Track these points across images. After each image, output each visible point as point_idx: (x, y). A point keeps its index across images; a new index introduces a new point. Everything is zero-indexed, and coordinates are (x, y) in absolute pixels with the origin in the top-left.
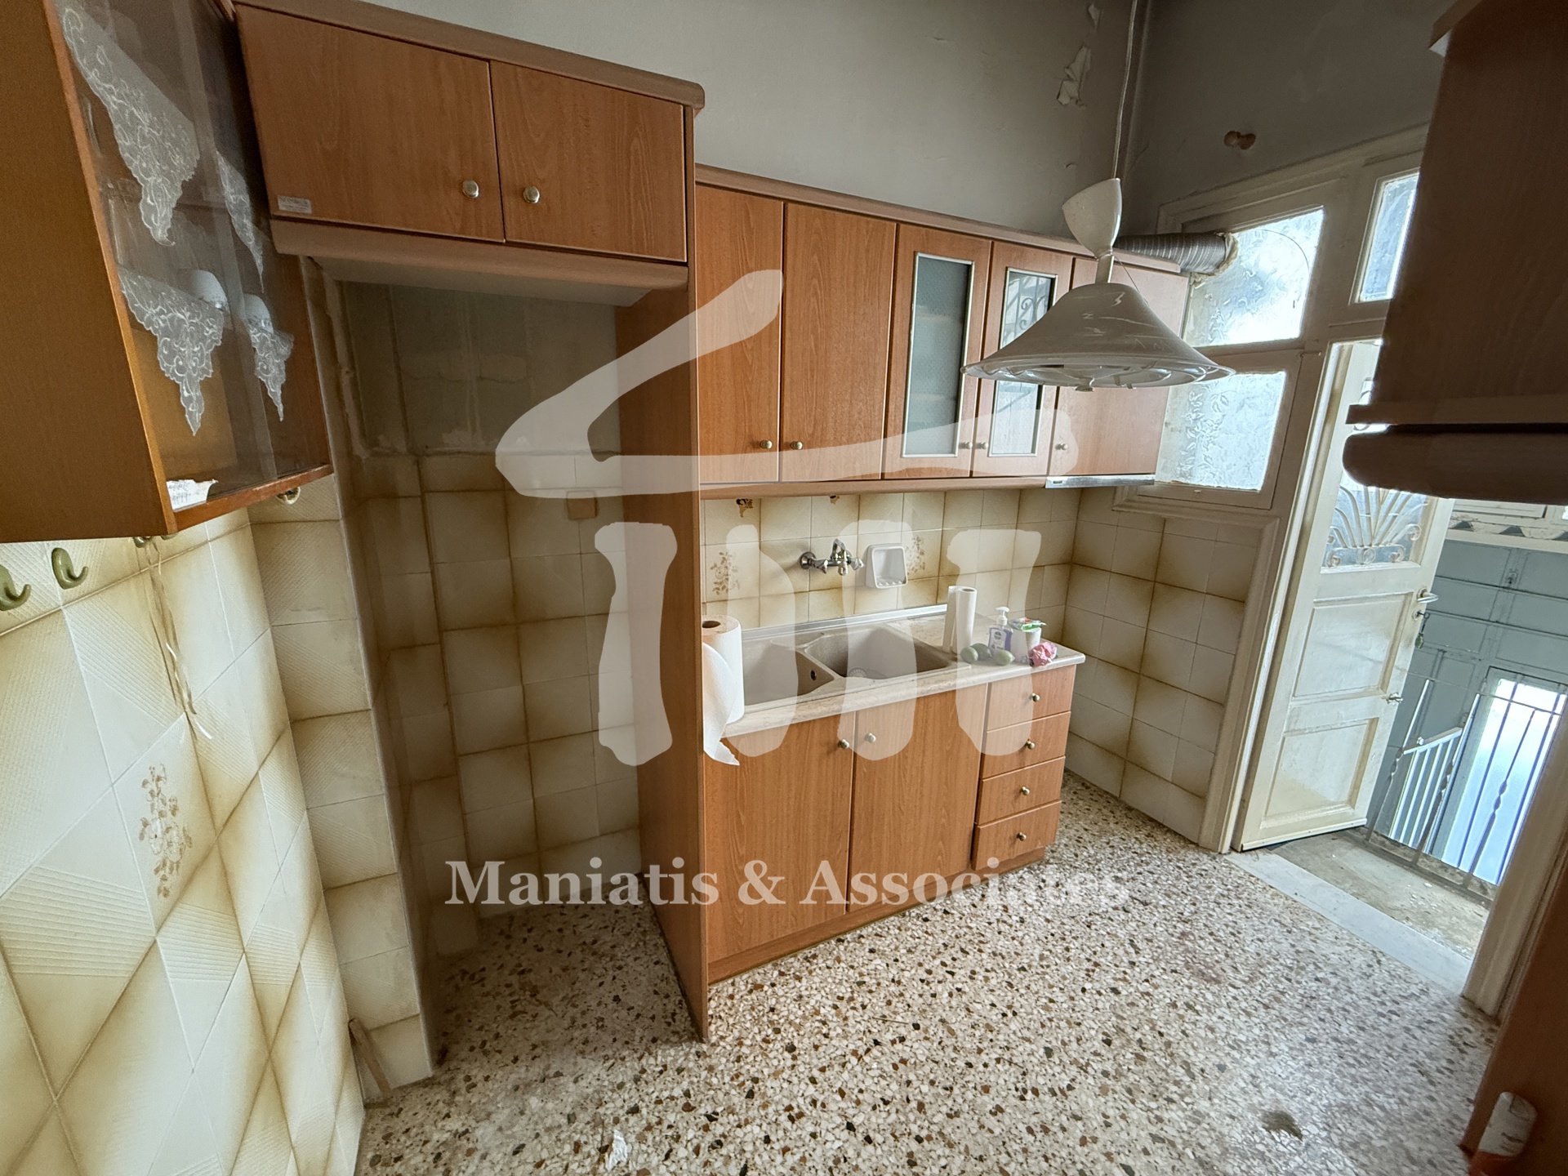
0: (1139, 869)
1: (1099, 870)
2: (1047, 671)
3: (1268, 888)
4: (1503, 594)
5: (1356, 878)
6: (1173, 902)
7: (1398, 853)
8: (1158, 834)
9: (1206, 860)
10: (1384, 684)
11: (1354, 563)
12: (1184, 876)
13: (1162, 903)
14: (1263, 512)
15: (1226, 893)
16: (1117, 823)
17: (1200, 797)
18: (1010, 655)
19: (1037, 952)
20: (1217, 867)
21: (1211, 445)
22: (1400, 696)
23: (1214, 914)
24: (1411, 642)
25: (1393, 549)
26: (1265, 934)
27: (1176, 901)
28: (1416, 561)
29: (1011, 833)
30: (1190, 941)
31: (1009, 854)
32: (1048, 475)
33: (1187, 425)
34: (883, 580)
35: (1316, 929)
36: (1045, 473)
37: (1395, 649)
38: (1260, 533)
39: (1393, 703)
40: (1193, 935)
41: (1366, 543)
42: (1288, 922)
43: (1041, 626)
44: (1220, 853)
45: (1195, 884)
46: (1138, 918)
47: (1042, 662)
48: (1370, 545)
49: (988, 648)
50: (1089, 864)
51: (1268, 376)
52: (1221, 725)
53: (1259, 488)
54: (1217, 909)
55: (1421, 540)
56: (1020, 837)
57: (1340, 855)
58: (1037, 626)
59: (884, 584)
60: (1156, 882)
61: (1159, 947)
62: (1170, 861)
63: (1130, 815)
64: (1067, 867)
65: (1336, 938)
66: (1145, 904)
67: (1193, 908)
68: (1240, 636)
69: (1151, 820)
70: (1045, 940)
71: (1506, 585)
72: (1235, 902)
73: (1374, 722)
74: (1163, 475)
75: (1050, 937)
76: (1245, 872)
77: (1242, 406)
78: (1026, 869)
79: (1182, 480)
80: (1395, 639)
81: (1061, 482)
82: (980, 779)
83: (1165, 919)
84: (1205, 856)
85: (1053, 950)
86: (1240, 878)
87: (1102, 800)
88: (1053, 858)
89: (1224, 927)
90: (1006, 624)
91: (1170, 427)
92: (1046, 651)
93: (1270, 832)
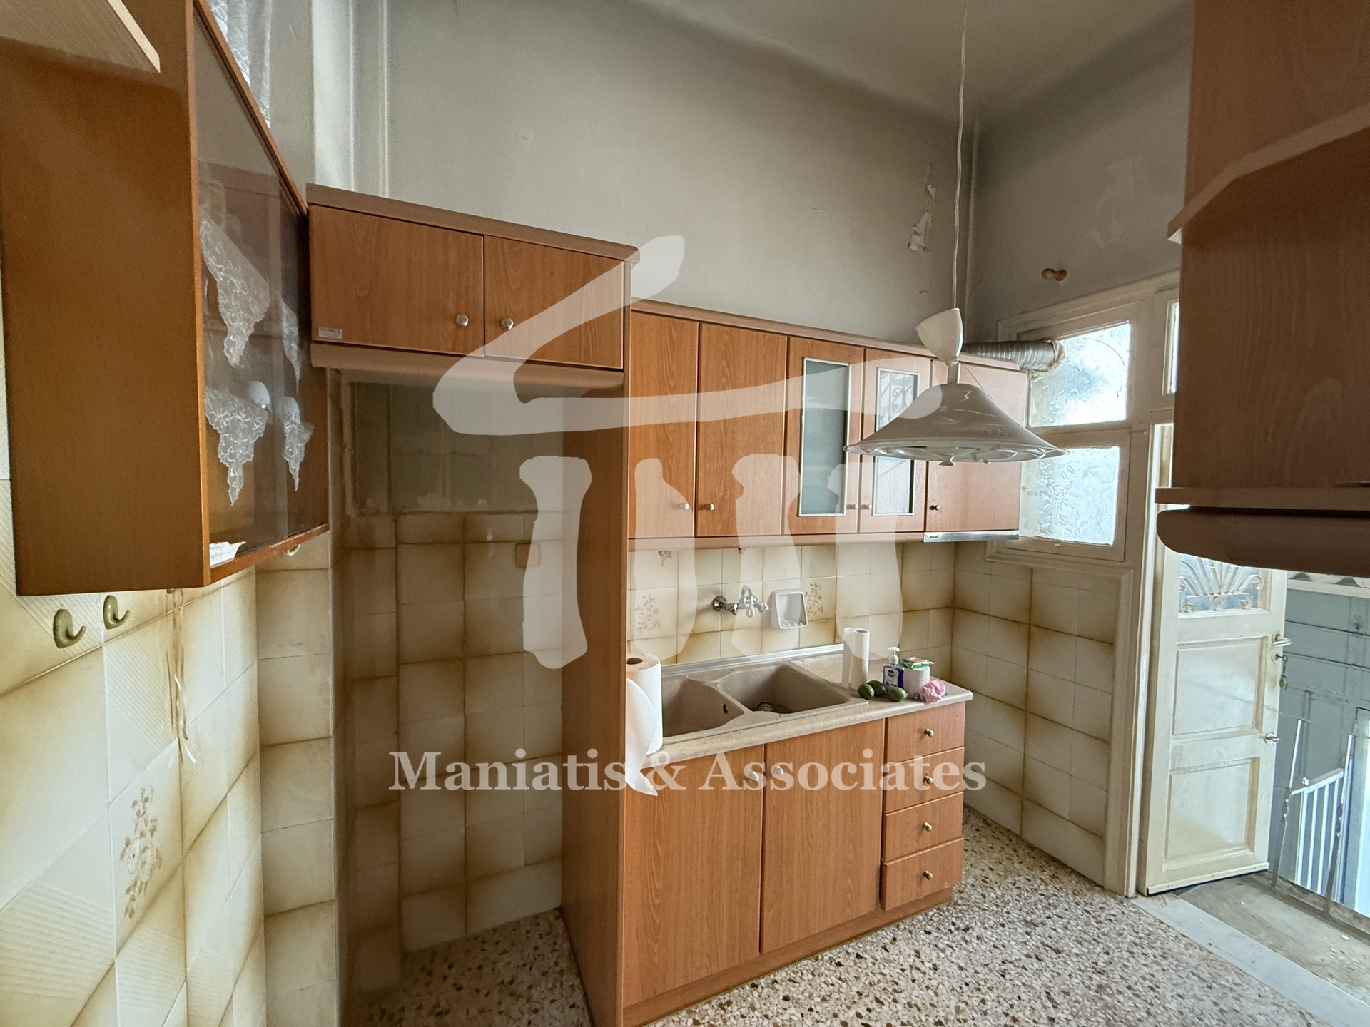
0: (1048, 913)
1: (1008, 913)
2: (939, 708)
3: (1180, 937)
4: (1353, 639)
5: (1269, 928)
6: (1086, 950)
7: (1308, 900)
8: (1061, 874)
9: (1113, 904)
10: (1258, 723)
11: (1207, 609)
12: (1093, 921)
13: (1075, 951)
14: (1118, 564)
15: (1138, 941)
16: (1021, 863)
17: (1098, 836)
18: (904, 692)
19: (953, 1004)
20: (1126, 912)
21: (1064, 506)
22: (1275, 736)
23: (1129, 964)
24: (1275, 684)
25: (1241, 597)
26: (1185, 989)
27: (1088, 949)
28: (1264, 608)
29: (917, 871)
30: (1108, 995)
31: (917, 895)
32: (925, 531)
33: (1041, 489)
34: (787, 622)
35: (1237, 985)
36: (923, 530)
37: (1262, 688)
38: (1118, 582)
39: (1271, 742)
40: (1111, 988)
41: (1216, 591)
42: (1206, 976)
43: (930, 665)
44: (1127, 897)
45: (1105, 930)
46: (1051, 966)
47: (933, 699)
48: (1220, 593)
49: (883, 685)
50: (997, 906)
51: (1104, 450)
52: (1109, 763)
53: (1111, 543)
54: (1131, 959)
55: (1265, 588)
56: (926, 875)
57: (1248, 902)
58: (926, 665)
59: (787, 625)
60: (1066, 928)
61: (1077, 1001)
62: (1077, 904)
63: (1033, 854)
64: (977, 909)
65: (1260, 996)
66: (1058, 952)
67: (1106, 957)
68: (1114, 676)
69: (1054, 860)
70: (960, 991)
71: (1355, 630)
72: (1149, 951)
73: (1255, 761)
74: (1026, 531)
75: (964, 987)
76: (1155, 918)
77: (1086, 474)
78: (935, 911)
79: (1043, 535)
80: (1259, 681)
81: (937, 537)
82: (884, 814)
83: (1080, 970)
84: (1112, 900)
85: (969, 1003)
86: (1150, 925)
87: (1003, 838)
88: (961, 898)
89: (1141, 980)
90: (897, 662)
91: (1027, 491)
92: (936, 688)
93: (1173, 875)
